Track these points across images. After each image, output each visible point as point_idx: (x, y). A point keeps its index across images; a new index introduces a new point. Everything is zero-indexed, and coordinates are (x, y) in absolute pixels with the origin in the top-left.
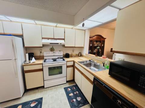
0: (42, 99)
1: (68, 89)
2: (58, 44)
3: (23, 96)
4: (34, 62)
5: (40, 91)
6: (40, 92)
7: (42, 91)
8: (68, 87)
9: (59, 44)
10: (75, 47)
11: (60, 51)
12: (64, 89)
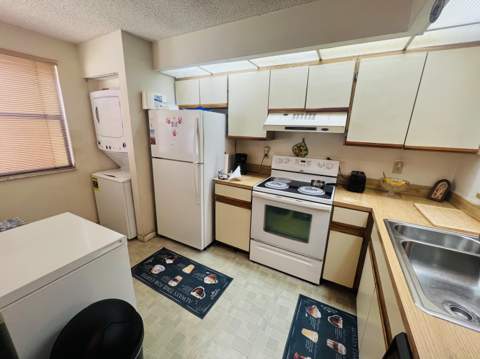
0: (230, 280)
1: (311, 310)
2: (314, 128)
3: (205, 249)
4: (236, 180)
5: (237, 259)
6: (237, 263)
7: (241, 265)
8: (319, 304)
9: (319, 131)
10: (403, 147)
11: (329, 159)
12: (297, 297)
